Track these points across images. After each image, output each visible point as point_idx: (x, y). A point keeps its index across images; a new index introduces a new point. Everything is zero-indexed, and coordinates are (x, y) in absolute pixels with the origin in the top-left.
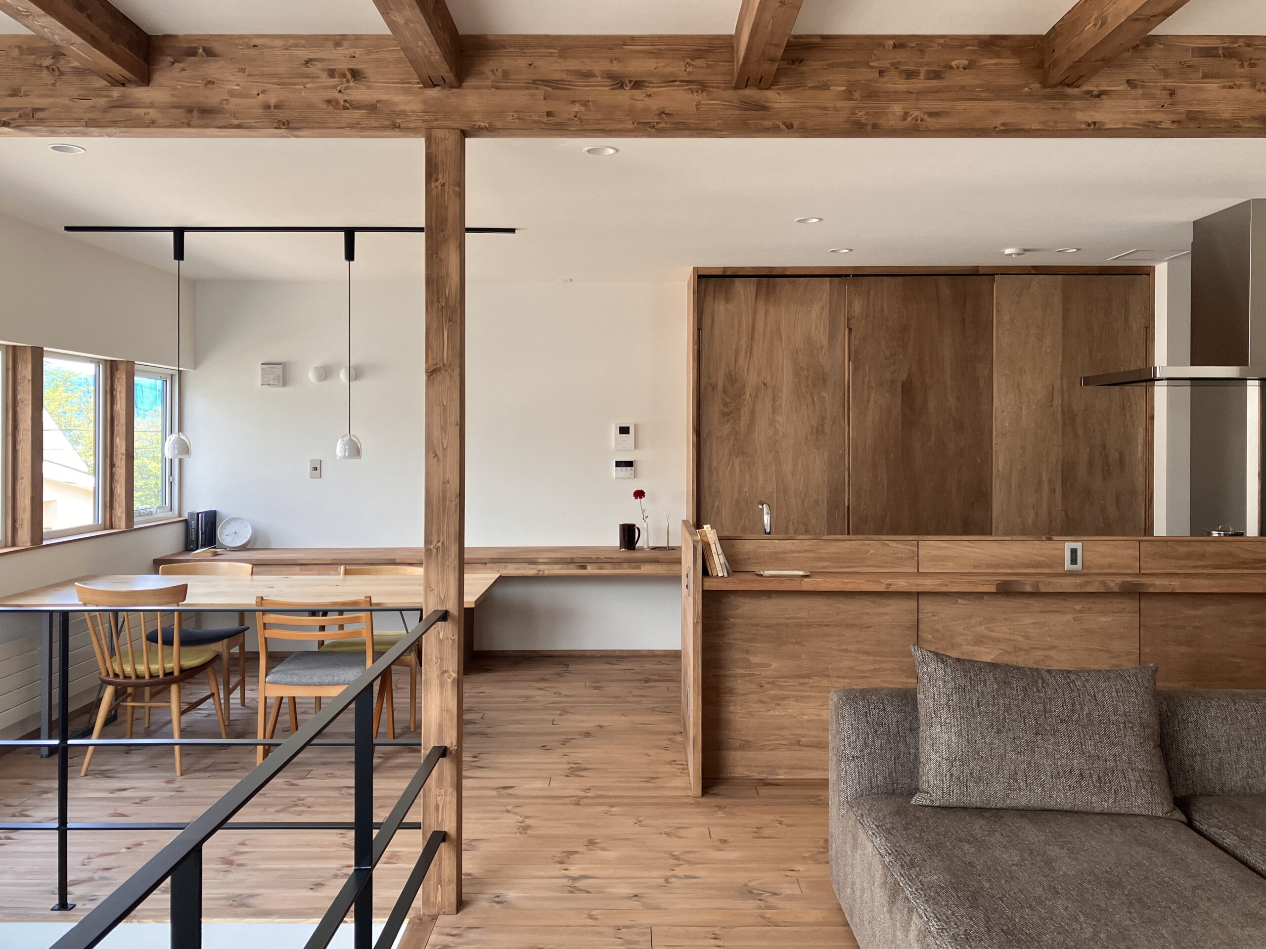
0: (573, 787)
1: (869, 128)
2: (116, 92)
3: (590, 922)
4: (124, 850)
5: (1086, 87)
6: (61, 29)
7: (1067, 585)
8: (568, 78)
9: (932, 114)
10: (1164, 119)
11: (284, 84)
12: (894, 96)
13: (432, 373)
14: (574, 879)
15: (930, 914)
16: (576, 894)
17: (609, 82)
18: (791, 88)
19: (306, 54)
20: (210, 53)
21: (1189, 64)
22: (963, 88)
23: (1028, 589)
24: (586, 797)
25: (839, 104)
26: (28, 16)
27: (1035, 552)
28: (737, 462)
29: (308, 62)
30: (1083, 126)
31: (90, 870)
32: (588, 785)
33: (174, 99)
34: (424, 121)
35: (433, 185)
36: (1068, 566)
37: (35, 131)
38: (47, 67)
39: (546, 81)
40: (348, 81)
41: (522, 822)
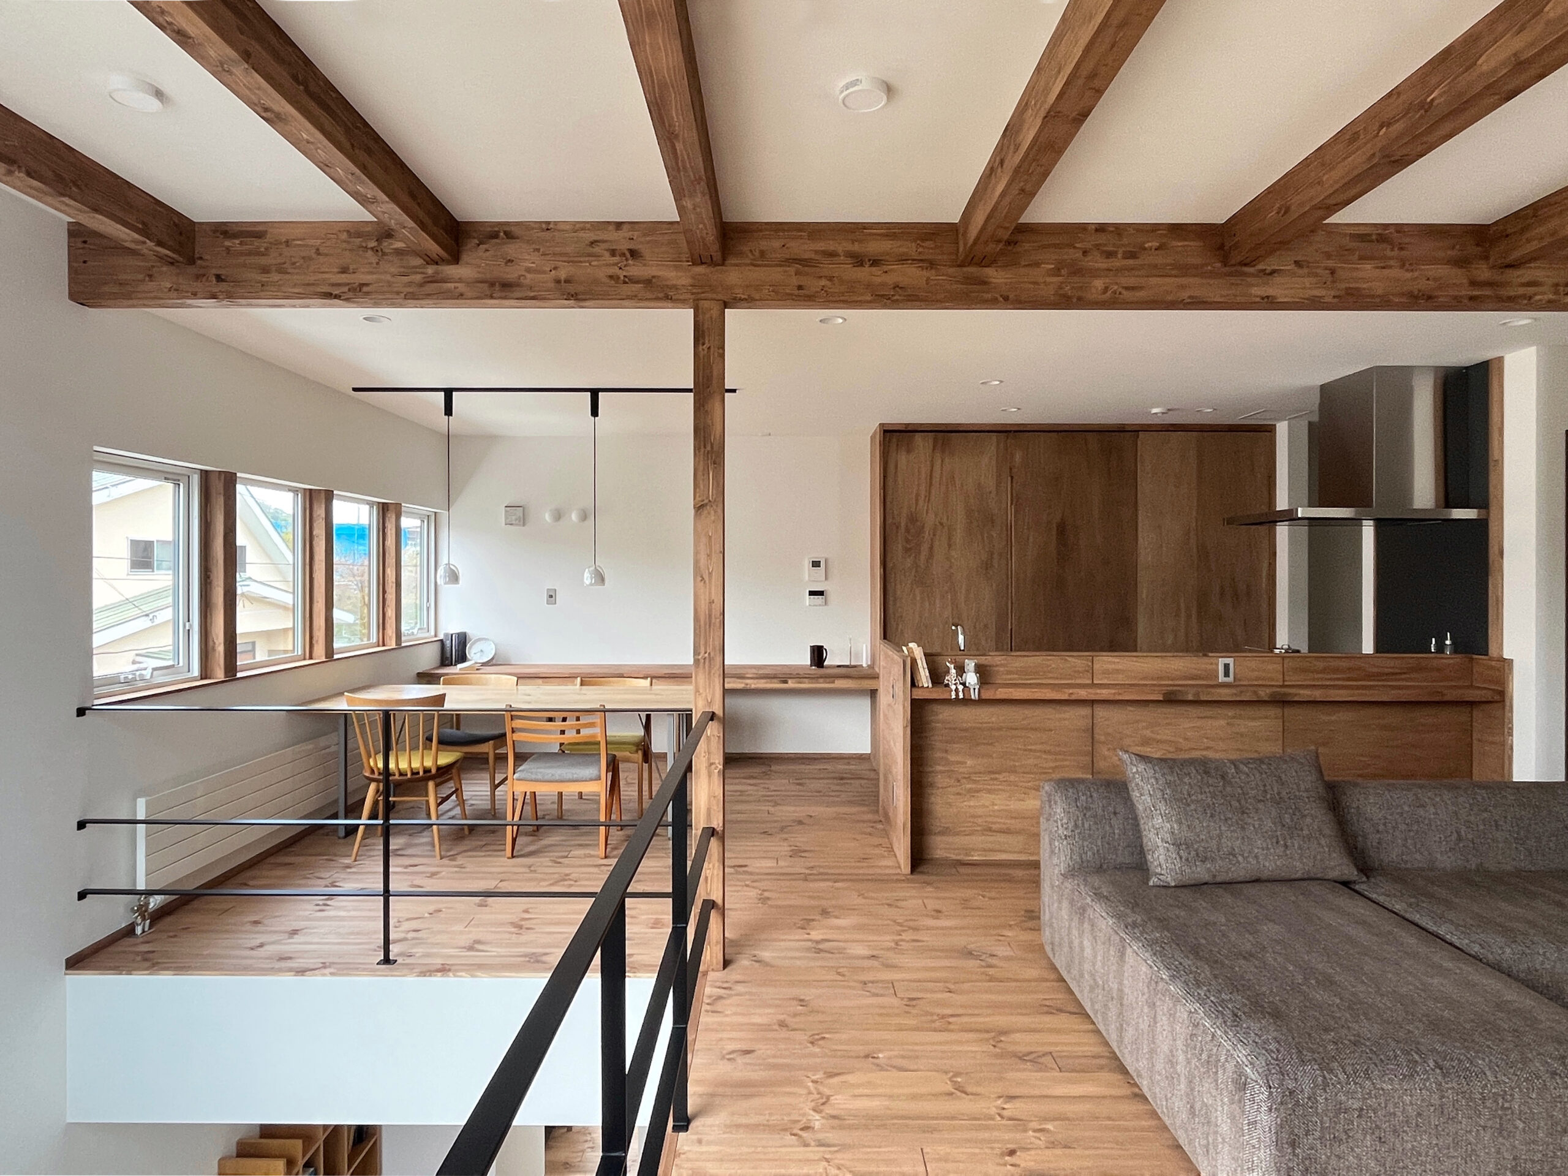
0: (799, 866)
1: (1075, 300)
2: (430, 270)
3: (840, 978)
4: (426, 915)
5: (1260, 267)
6: (400, 214)
7: (1225, 694)
8: (817, 257)
9: (1127, 288)
10: (1327, 295)
11: (572, 262)
12: (1095, 273)
13: (699, 508)
14: (817, 942)
15: (1159, 964)
16: (822, 955)
17: (849, 260)
18: (1007, 266)
19: (591, 236)
20: (509, 235)
21: (1348, 247)
22: (1156, 266)
23: (1190, 697)
24: (811, 874)
25: (1049, 279)
26: (373, 203)
27: (1193, 666)
28: (917, 592)
29: (593, 243)
30: (1258, 299)
31: (402, 932)
32: (812, 864)
33: (480, 276)
34: (693, 294)
35: (701, 347)
36: (1222, 678)
37: (362, 302)
38: (372, 249)
39: (799, 260)
40: (627, 260)
41: (761, 894)
